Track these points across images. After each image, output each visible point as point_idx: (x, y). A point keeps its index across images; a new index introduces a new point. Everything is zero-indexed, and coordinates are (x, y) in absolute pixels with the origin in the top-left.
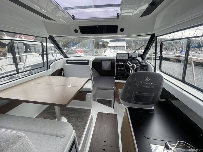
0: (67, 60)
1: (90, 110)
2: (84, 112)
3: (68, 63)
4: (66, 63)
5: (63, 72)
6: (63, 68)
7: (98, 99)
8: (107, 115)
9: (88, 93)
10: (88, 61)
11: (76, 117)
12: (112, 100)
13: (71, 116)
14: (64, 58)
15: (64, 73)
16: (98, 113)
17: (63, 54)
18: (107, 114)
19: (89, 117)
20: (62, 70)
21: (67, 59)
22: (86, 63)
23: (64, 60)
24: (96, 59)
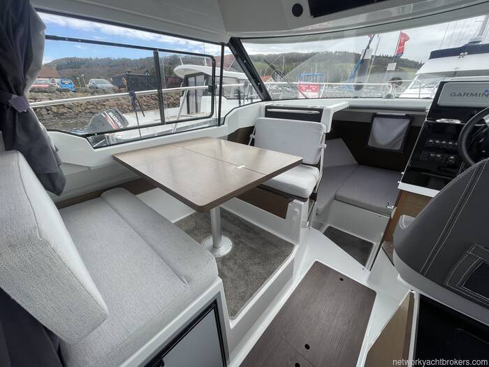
0: (267, 107)
1: (292, 246)
2: (275, 246)
3: (268, 114)
4: (263, 113)
5: (252, 136)
6: (253, 127)
7: (330, 228)
8: (342, 280)
9: (295, 201)
10: (321, 110)
11: (251, 248)
12: (376, 244)
13: (242, 242)
14: (262, 101)
15: (253, 139)
16: (316, 262)
17: (261, 91)
18: (342, 278)
19: (281, 262)
20: (251, 130)
21: (269, 103)
22: (316, 116)
23: (260, 107)
24: (351, 107)
